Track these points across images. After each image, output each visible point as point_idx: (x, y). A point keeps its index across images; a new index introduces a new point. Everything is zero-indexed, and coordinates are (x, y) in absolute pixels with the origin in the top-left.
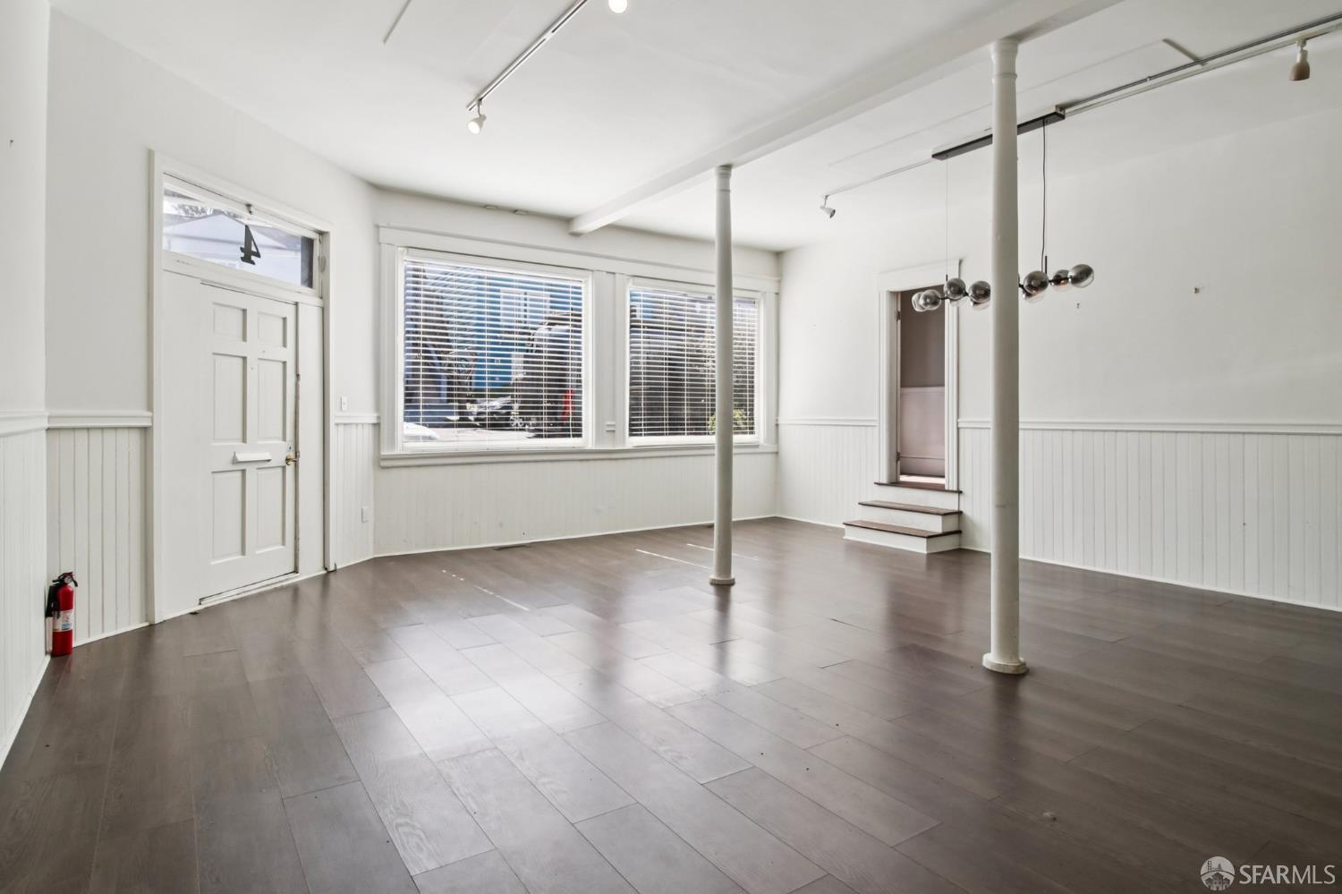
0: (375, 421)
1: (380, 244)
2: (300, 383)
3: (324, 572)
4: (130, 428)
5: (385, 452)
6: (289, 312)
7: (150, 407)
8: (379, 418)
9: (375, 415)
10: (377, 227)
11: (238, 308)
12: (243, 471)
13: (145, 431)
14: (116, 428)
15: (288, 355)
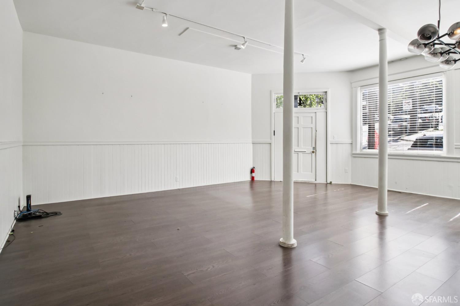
0: (351, 142)
1: (352, 88)
2: (317, 133)
3: (326, 183)
5: (354, 152)
6: (313, 115)
7: (271, 139)
8: (352, 141)
10: (351, 83)
12: (298, 153)
13: (270, 144)
15: (313, 126)
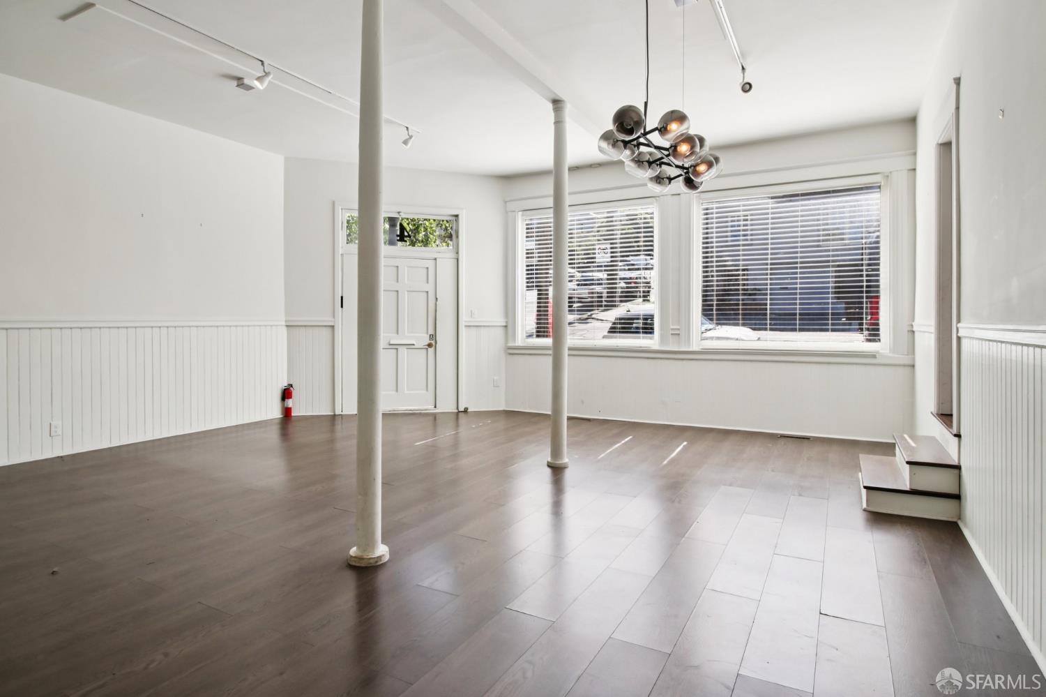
0: (504, 324)
1: (507, 212)
2: (437, 303)
3: (456, 411)
4: (326, 326)
5: (510, 344)
6: (430, 264)
7: (334, 317)
8: (507, 322)
9: (505, 320)
10: (506, 202)
11: (391, 266)
12: (397, 349)
13: (333, 327)
14: (305, 326)
15: (430, 288)
